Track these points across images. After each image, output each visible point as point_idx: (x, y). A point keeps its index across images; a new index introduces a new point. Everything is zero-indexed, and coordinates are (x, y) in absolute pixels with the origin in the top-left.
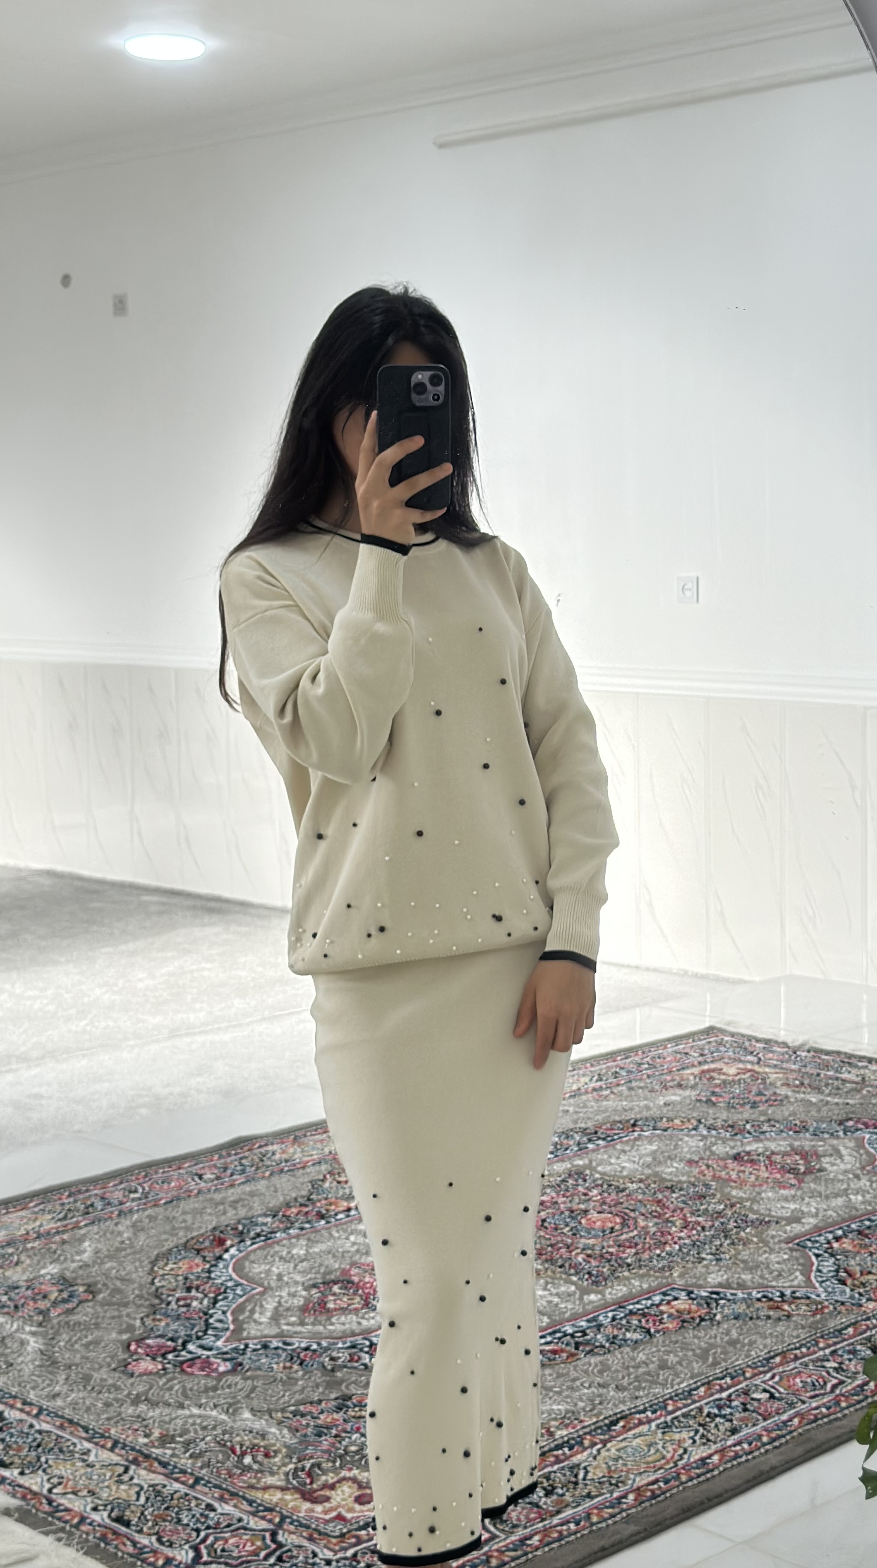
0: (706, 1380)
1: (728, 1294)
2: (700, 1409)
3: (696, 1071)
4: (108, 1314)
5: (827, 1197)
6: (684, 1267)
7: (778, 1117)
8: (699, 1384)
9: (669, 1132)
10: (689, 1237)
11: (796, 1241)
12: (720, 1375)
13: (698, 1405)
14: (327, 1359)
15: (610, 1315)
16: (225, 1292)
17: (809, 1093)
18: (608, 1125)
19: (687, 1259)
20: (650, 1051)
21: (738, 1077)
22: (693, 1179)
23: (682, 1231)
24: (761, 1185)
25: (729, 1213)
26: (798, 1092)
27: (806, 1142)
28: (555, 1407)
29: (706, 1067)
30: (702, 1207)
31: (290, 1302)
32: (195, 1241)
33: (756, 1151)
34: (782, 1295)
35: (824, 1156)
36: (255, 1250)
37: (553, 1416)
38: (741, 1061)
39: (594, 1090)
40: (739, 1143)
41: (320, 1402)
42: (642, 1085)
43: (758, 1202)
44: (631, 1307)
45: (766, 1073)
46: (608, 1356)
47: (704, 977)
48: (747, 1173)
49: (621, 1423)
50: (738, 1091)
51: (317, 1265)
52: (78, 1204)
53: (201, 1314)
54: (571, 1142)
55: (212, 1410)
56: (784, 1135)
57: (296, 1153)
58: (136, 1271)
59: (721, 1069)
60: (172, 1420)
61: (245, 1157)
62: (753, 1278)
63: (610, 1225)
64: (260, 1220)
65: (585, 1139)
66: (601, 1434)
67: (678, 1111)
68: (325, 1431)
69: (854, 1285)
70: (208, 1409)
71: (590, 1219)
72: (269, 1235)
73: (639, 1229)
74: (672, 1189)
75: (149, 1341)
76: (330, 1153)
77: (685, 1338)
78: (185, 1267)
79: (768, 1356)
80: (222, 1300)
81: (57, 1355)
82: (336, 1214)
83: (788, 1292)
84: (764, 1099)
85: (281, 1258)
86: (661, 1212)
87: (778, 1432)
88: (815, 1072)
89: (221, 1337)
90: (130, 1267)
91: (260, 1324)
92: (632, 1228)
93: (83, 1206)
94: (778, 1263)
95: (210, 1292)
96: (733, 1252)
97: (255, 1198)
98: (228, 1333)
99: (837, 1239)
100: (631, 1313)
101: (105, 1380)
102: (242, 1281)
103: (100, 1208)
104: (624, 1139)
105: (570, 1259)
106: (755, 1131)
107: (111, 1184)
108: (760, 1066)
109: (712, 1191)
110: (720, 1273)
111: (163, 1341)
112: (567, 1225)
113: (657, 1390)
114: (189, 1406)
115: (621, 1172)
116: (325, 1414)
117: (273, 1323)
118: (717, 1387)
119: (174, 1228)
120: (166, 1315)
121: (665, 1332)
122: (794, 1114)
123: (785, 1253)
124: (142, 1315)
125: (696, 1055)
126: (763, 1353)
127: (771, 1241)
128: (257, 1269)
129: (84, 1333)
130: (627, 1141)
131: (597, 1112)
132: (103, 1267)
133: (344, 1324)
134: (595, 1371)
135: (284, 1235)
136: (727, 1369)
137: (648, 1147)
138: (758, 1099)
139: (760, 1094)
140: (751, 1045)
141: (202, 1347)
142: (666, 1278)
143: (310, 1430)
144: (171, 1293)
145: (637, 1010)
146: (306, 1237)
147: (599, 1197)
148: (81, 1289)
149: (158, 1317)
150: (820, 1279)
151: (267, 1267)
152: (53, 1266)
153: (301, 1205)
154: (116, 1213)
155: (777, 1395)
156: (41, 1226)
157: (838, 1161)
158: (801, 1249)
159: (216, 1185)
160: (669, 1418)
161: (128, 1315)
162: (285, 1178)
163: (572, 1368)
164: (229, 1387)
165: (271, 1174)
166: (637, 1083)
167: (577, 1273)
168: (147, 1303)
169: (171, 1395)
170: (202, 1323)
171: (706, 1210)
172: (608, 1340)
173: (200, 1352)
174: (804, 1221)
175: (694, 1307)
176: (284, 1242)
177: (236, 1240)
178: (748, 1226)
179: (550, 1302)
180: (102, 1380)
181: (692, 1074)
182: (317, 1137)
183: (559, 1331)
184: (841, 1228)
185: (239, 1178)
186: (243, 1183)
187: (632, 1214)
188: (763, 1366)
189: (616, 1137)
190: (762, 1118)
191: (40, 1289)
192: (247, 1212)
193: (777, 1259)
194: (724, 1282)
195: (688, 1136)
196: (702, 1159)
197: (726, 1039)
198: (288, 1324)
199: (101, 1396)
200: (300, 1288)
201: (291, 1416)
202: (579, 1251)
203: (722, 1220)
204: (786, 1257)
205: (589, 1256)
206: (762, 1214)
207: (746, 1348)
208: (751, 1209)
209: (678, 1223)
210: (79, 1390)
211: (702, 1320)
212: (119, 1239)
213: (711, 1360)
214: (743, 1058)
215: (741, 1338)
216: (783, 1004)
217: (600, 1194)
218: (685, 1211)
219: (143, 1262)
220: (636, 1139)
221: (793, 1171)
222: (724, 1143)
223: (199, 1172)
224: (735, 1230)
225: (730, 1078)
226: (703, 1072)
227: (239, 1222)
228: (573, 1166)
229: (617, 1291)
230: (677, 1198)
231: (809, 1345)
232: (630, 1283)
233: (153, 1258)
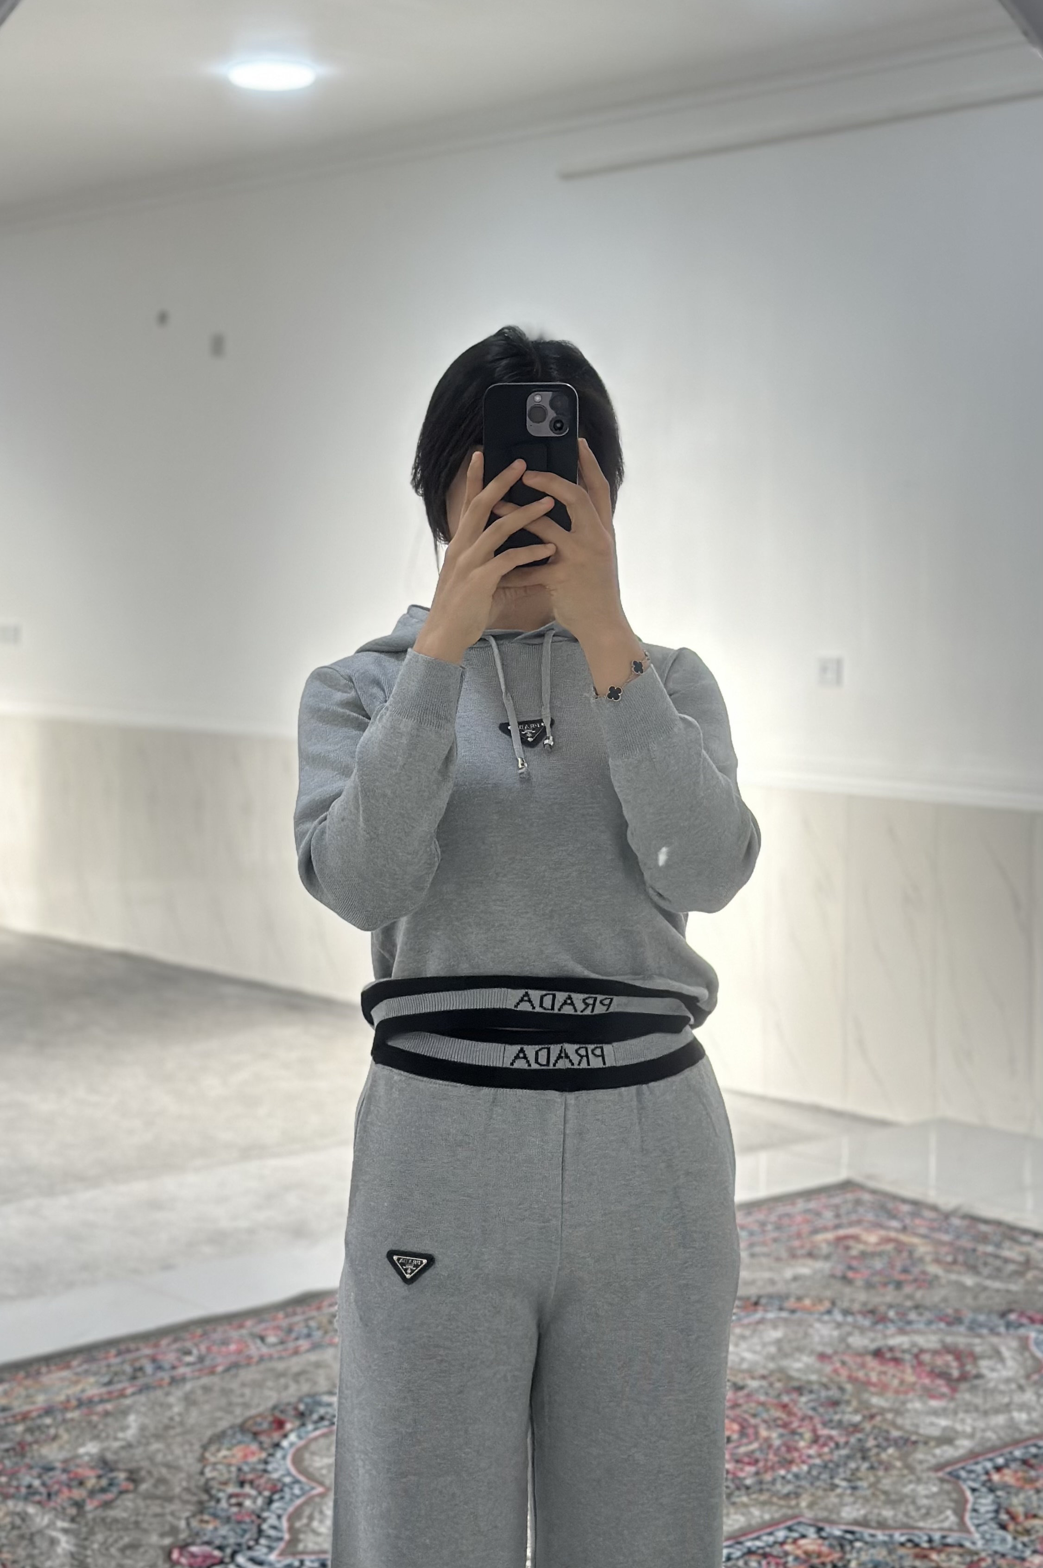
1: (865, 1535)
3: (830, 1236)
4: (150, 1512)
5: (986, 1413)
6: (813, 1495)
7: (928, 1302)
9: (797, 1316)
10: (820, 1455)
11: (948, 1469)
16: (281, 1490)
17: (963, 1274)
19: (818, 1484)
20: (777, 1207)
21: (879, 1248)
22: (825, 1380)
23: (809, 1447)
24: (906, 1393)
25: (867, 1426)
26: (950, 1272)
27: (960, 1338)
29: (842, 1232)
30: (837, 1417)
32: (252, 1421)
33: (900, 1345)
34: (930, 1541)
35: (982, 1357)
36: (316, 1439)
38: (880, 1226)
40: (879, 1336)
43: (903, 1415)
45: (913, 1245)
47: (843, 1115)
48: (889, 1376)
50: (879, 1266)
52: (126, 1366)
53: (254, 1518)
56: (934, 1327)
58: (185, 1457)
59: (859, 1236)
61: (312, 1318)
62: (895, 1515)
64: (326, 1399)
67: (808, 1289)
69: (1017, 1532)
73: (760, 1440)
74: (799, 1390)
75: (194, 1549)
78: (239, 1455)
80: (278, 1500)
81: (89, 1560)
83: (937, 1536)
84: (910, 1277)
86: (787, 1420)
88: (970, 1245)
89: (275, 1549)
90: (178, 1451)
91: (318, 1534)
92: (752, 1437)
93: (130, 1369)
94: (927, 1497)
95: (265, 1489)
96: (872, 1479)
97: (321, 1372)
98: (282, 1545)
99: (998, 1469)
100: (750, 1552)
102: (302, 1478)
103: (149, 1372)
106: (900, 1320)
107: (165, 1343)
108: (906, 1235)
109: (847, 1397)
110: (857, 1506)
119: (230, 1404)
120: (215, 1516)
122: (945, 1300)
123: (934, 1485)
124: (187, 1514)
125: (830, 1215)
127: (919, 1468)
128: (318, 1463)
129: (121, 1533)
130: (749, 1324)
132: (148, 1448)
137: (772, 1333)
138: (902, 1277)
139: (905, 1271)
140: (895, 1206)
141: (252, 1560)
142: (790, 1507)
144: (222, 1487)
145: (762, 1153)
148: (122, 1476)
149: (206, 1517)
150: (976, 1522)
152: (92, 1444)
154: (167, 1380)
156: (83, 1391)
157: (999, 1366)
158: (952, 1479)
159: (279, 1351)
161: (173, 1514)
168: (195, 1498)
170: (254, 1529)
171: (841, 1421)
174: (957, 1442)
175: (825, 1549)
177: (297, 1423)
178: (889, 1446)
181: (825, 1240)
184: (1002, 1455)
185: (304, 1344)
186: (308, 1351)
187: (753, 1421)
190: (909, 1303)
191: (76, 1474)
192: (311, 1388)
193: (925, 1492)
194: (860, 1519)
195: (820, 1320)
196: (836, 1353)
197: (865, 1197)
203: (859, 1436)
204: (935, 1489)
206: (907, 1431)
208: (894, 1424)
209: (806, 1436)
211: (835, 1566)
212: (168, 1414)
214: (885, 1224)
216: (932, 1155)
218: (817, 1420)
219: (194, 1445)
220: (757, 1322)
221: (944, 1375)
222: (862, 1333)
223: (263, 1333)
224: (874, 1451)
225: (870, 1249)
226: (839, 1239)
227: (300, 1400)
229: (734, 1520)
230: (806, 1403)
232: (750, 1513)
233: (205, 1440)
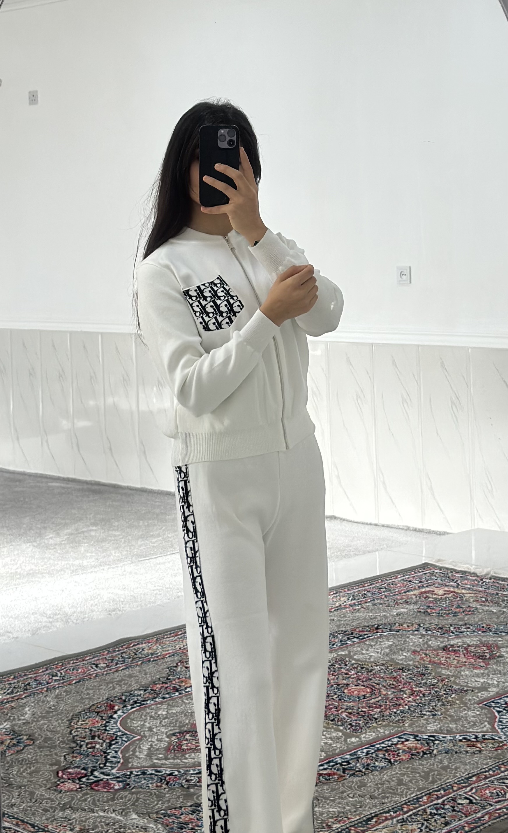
0: (428, 792)
1: (441, 737)
2: (425, 810)
3: (417, 592)
4: (43, 754)
5: (505, 674)
6: (412, 720)
7: (472, 622)
8: (423, 794)
9: (400, 632)
12: (437, 789)
13: (423, 807)
14: (184, 781)
15: (365, 751)
16: (116, 739)
17: (491, 607)
18: (360, 629)
19: (414, 715)
20: (386, 580)
21: (444, 597)
22: (417, 664)
23: (409, 697)
24: (461, 667)
25: (441, 685)
26: (485, 605)
27: (490, 638)
28: (331, 810)
30: (423, 682)
31: (159, 745)
32: (95, 707)
33: (457, 644)
34: (476, 737)
35: (502, 647)
36: (133, 712)
37: (331, 815)
38: (446, 586)
39: (350, 605)
40: (446, 639)
41: (181, 807)
42: (381, 602)
43: (459, 678)
44: (378, 746)
45: (463, 593)
46: (364, 777)
47: (420, 531)
48: (452, 659)
49: (374, 820)
50: (444, 605)
51: (174, 721)
52: (20, 684)
53: (102, 753)
54: (336, 640)
55: (112, 813)
56: (476, 634)
57: (158, 649)
58: (60, 726)
59: (433, 591)
60: (87, 819)
61: (125, 652)
62: (457, 727)
63: (363, 694)
64: (136, 693)
65: (345, 638)
66: (361, 827)
67: (405, 619)
68: (185, 826)
70: (109, 813)
71: (350, 690)
72: (143, 703)
73: (382, 696)
74: (402, 669)
75: (69, 770)
76: (180, 649)
77: (413, 765)
78: (91, 723)
79: (467, 776)
80: (114, 744)
81: (11, 780)
82: (186, 688)
83: (480, 735)
84: (462, 610)
85: (151, 717)
86: (397, 685)
87: (475, 824)
88: (495, 592)
89: (115, 767)
90: (55, 724)
91: (140, 758)
92: (377, 695)
93: (23, 685)
94: (473, 717)
95: (106, 739)
96: (443, 710)
97: (133, 679)
100: (378, 750)
101: (44, 795)
102: (126, 732)
103: (34, 686)
104: (371, 638)
105: (338, 715)
106: (456, 631)
107: (41, 671)
108: (459, 589)
109: (429, 671)
110: (436, 724)
111: (79, 770)
112: (335, 694)
113: (397, 799)
114: (97, 811)
115: (369, 659)
116: (184, 815)
117: (148, 758)
118: (435, 796)
119: (82, 698)
120: (80, 754)
121: (401, 761)
122: (482, 620)
123: (478, 711)
124: (65, 754)
125: (416, 582)
126: (465, 775)
127: (469, 703)
128: (136, 724)
129: (29, 765)
130: (373, 639)
131: (353, 620)
132: (38, 723)
133: (194, 759)
134: (356, 786)
135: (152, 702)
136: (442, 785)
137: (386, 643)
138: (458, 610)
139: (459, 607)
140: (452, 575)
141: (103, 773)
143: (175, 825)
144: (83, 740)
145: (377, 553)
146: (166, 703)
147: (355, 676)
148: (25, 738)
149: (75, 755)
150: (501, 727)
151: (142, 723)
152: (6, 723)
153: (163, 683)
154: (45, 689)
155: (474, 801)
158: (488, 708)
159: (106, 671)
160: (405, 816)
162: (151, 665)
163: (341, 785)
164: (122, 798)
165: (142, 663)
166: (379, 601)
167: (342, 725)
168: (68, 746)
169: (86, 804)
170: (103, 759)
171: (426, 683)
172: (364, 767)
173: (102, 776)
174: (489, 689)
175: (419, 746)
176: (153, 706)
177: (122, 706)
178: (453, 693)
179: (326, 743)
180: (41, 795)
181: (414, 595)
182: (171, 638)
183: (332, 761)
185: (121, 666)
186: (124, 669)
187: (377, 687)
188: (465, 783)
189: (366, 636)
192: (128, 687)
193: (473, 714)
194: (438, 729)
195: (412, 635)
196: (421, 650)
197: (436, 571)
198: (156, 759)
199: (41, 805)
200: (164, 736)
201: (162, 817)
202: (343, 710)
203: (436, 690)
204: (478, 713)
205: (350, 713)
206: (461, 686)
207: (454, 771)
208: (455, 683)
209: (407, 692)
210: (28, 802)
211: (425, 753)
212: (48, 706)
213: (431, 779)
214: (447, 584)
215: (450, 765)
216: (473, 548)
217: (356, 674)
218: (412, 684)
219: (63, 720)
220: (378, 637)
221: (482, 657)
222: (436, 639)
223: (96, 663)
224: (445, 696)
225: (440, 597)
226: (422, 593)
227: (123, 694)
228: (338, 655)
229: (369, 735)
230: (406, 675)
231: (494, 769)
232: (377, 731)
233: (70, 718)
